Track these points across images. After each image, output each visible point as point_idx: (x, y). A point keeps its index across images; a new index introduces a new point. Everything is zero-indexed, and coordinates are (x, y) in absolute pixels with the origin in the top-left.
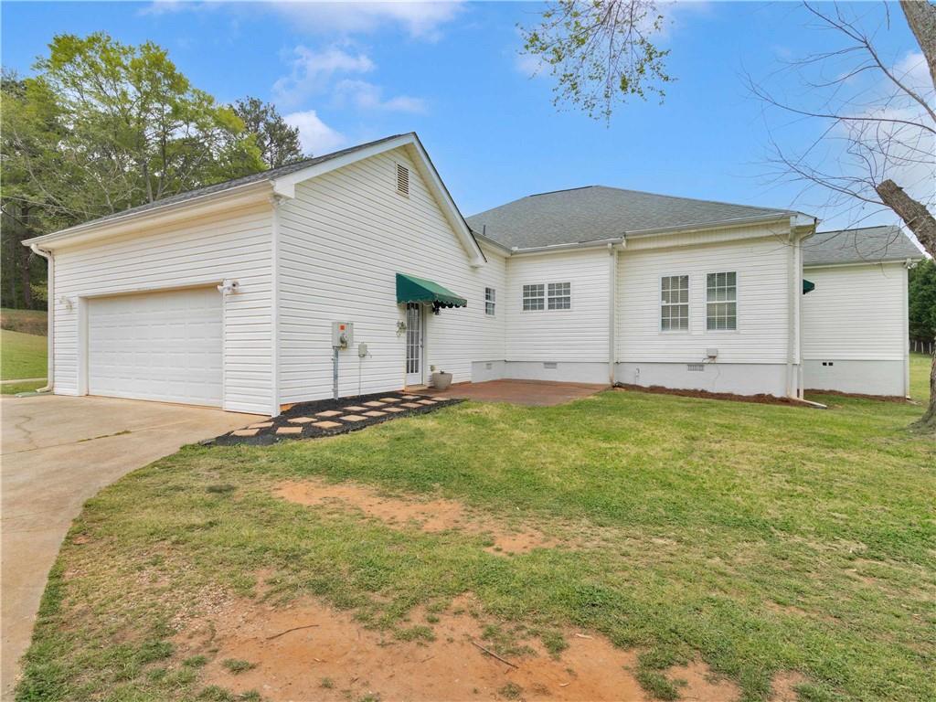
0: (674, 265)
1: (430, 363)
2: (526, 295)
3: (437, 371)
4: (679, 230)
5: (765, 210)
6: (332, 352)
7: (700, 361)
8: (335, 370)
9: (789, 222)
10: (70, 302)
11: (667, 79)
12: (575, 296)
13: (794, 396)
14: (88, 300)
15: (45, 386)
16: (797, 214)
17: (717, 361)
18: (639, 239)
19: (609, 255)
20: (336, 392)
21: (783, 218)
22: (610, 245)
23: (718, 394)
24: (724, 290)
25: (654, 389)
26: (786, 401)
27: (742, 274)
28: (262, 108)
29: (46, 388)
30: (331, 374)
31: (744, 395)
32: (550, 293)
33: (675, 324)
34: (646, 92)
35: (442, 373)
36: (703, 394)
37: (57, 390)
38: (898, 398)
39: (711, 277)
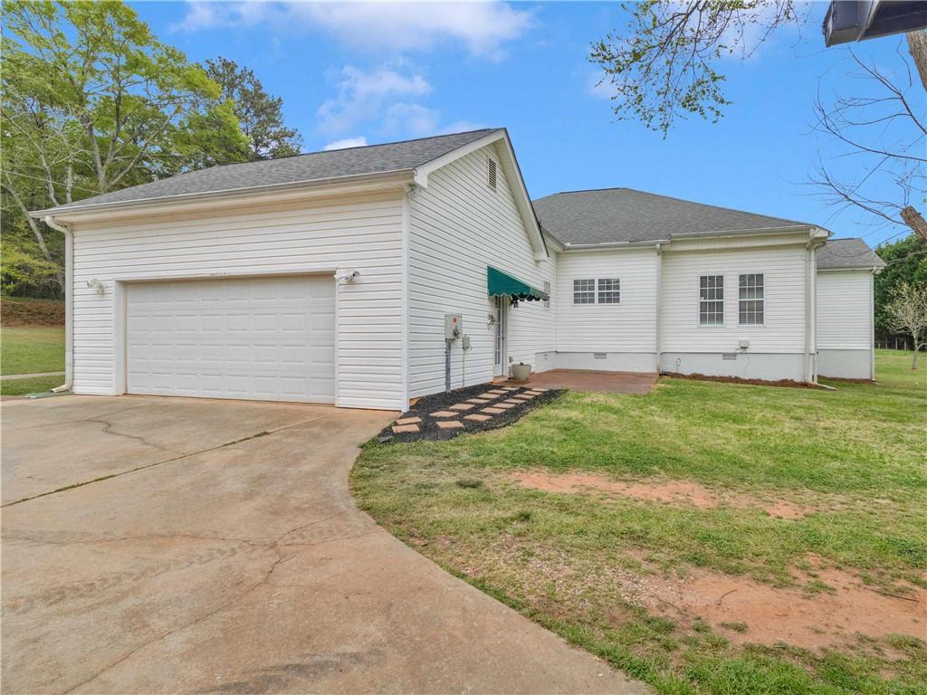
0: (712, 266)
1: (510, 354)
2: (576, 289)
3: (516, 362)
4: (719, 235)
5: (788, 221)
6: (444, 344)
7: (734, 351)
8: (448, 362)
9: (809, 234)
10: (101, 287)
11: (722, 101)
12: (624, 291)
13: (810, 381)
14: (126, 284)
15: (63, 383)
16: (815, 227)
17: (748, 351)
18: (681, 241)
19: (656, 254)
20: (448, 384)
21: (804, 230)
22: (658, 246)
23: (750, 380)
24: (753, 289)
25: (695, 377)
26: (805, 385)
27: (769, 276)
28: (238, 72)
29: (64, 387)
30: (443, 367)
31: (771, 380)
32: (600, 288)
33: (712, 318)
34: (707, 111)
35: (522, 364)
36: (737, 380)
37: (77, 390)
38: (866, 381)
39: (742, 277)
